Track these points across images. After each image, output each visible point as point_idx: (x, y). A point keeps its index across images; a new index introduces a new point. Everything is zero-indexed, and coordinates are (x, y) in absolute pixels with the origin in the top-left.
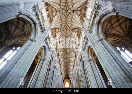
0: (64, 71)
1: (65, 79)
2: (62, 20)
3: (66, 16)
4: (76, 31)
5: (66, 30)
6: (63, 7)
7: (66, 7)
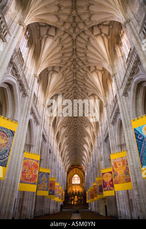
0: (69, 153)
1: (71, 169)
2: (63, 47)
3: (74, 36)
4: (99, 70)
5: (72, 66)
6: (64, 18)
7: (74, 18)
